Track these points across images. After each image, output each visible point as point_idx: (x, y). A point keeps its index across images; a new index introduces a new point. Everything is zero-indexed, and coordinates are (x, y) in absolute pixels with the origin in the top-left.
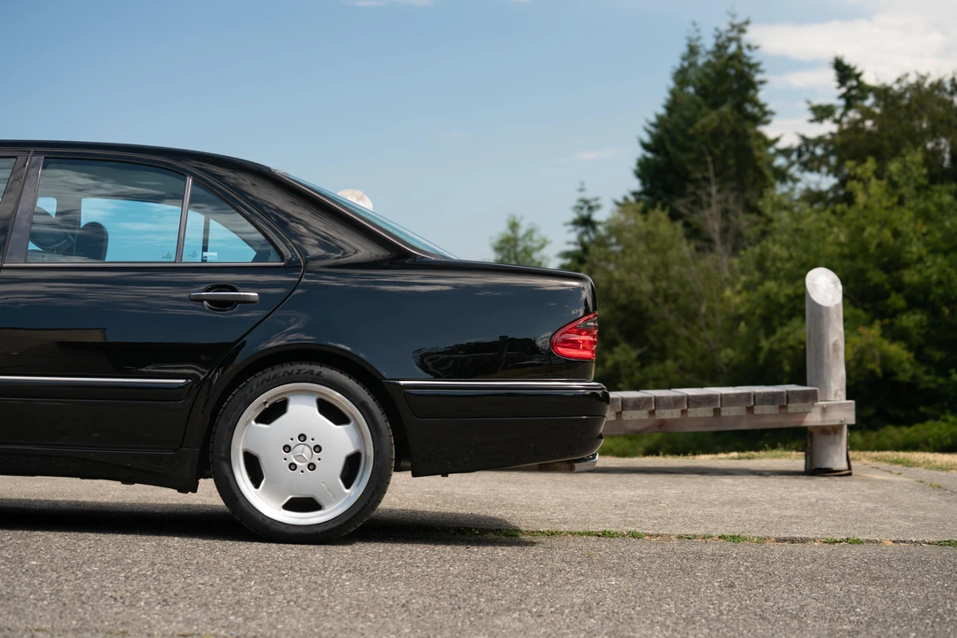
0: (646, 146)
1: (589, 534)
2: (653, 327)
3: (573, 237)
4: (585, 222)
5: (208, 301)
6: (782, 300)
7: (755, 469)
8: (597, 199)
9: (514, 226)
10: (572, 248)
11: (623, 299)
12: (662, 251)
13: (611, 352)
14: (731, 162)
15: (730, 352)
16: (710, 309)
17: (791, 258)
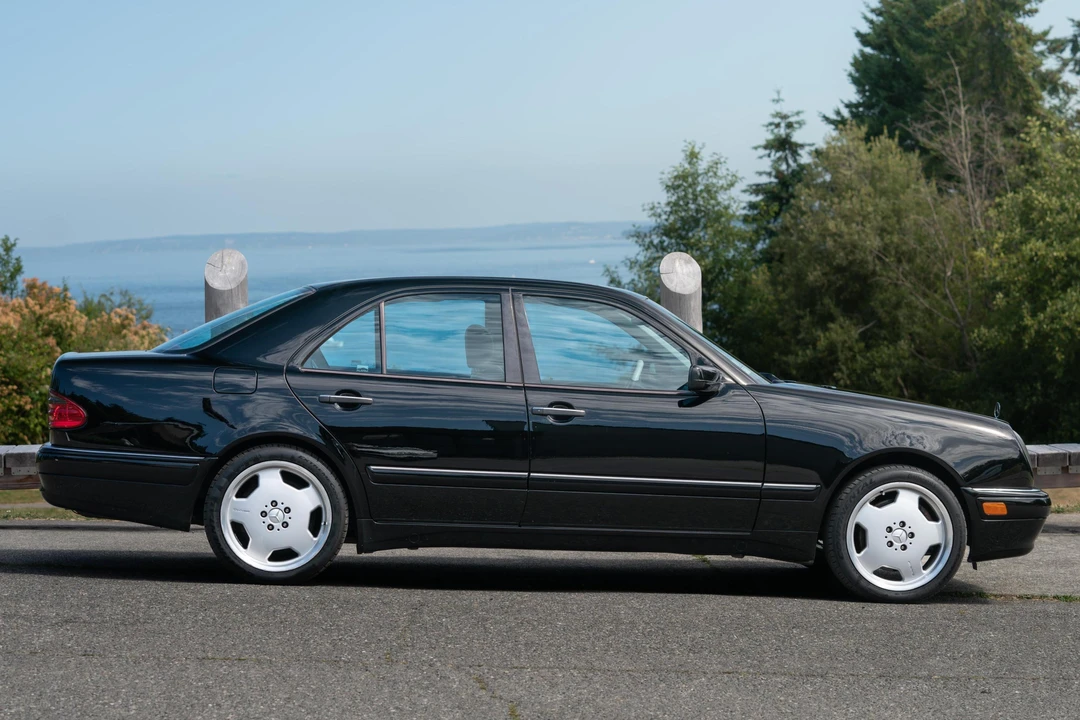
0: (863, 39)
2: (881, 297)
3: (766, 165)
4: (783, 145)
6: (1050, 265)
7: (1067, 525)
8: (798, 114)
9: (693, 156)
10: (764, 180)
11: (841, 258)
12: (892, 193)
13: (826, 329)
14: (983, 66)
15: (984, 330)
16: (958, 272)
17: (1063, 209)
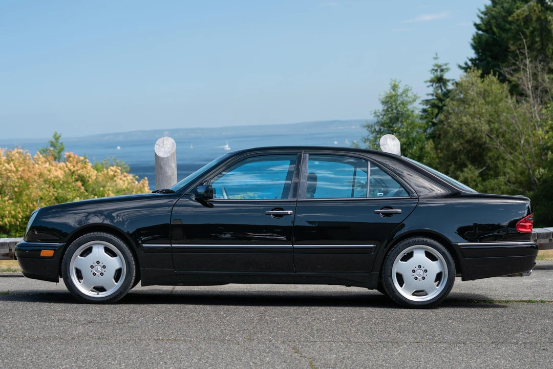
0: (478, 27)
1: (523, 301)
2: (490, 154)
3: (431, 90)
4: (440, 80)
5: (382, 213)
8: (446, 64)
9: (394, 87)
10: (430, 97)
11: (469, 136)
12: (494, 103)
13: (462, 171)
14: (537, 39)
15: (542, 170)
16: (527, 141)
